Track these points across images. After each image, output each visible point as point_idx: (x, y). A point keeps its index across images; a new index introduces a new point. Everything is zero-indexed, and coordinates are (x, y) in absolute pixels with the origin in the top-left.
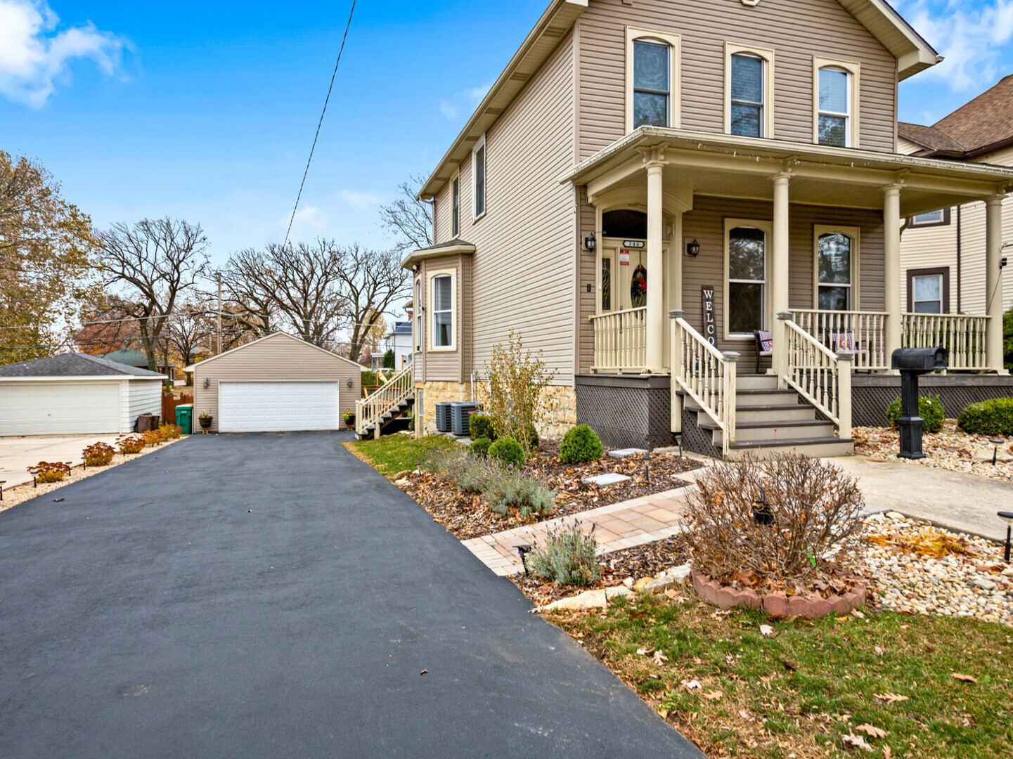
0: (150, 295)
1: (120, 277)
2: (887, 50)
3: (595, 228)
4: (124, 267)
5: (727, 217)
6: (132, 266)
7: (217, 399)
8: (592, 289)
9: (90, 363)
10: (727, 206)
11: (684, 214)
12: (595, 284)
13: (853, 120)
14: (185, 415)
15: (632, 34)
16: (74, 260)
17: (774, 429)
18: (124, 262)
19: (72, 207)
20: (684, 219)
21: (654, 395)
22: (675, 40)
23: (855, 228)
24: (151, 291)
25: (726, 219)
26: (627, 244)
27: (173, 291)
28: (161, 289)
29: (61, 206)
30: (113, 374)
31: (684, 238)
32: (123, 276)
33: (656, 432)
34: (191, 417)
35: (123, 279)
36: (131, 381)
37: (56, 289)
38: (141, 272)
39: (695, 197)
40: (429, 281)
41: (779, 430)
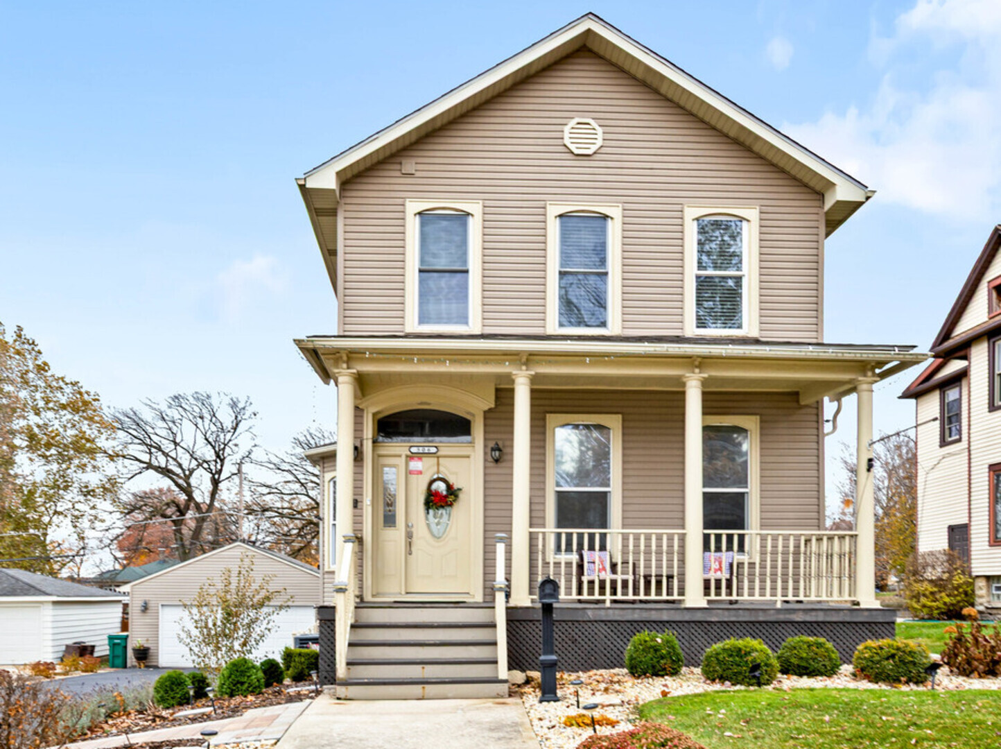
0: (188, 490)
1: (147, 468)
2: (806, 186)
3: (363, 434)
4: (151, 453)
5: (551, 412)
6: (164, 453)
7: (157, 626)
8: (359, 504)
9: (13, 581)
10: (551, 399)
11: (485, 412)
12: (362, 498)
13: (750, 279)
14: (119, 644)
15: (413, 207)
16: (83, 448)
17: (421, 666)
18: (153, 447)
19: (74, 384)
20: (485, 418)
21: (326, 627)
22: (475, 208)
23: (753, 418)
24: (189, 484)
25: (548, 416)
26: (414, 450)
27: (216, 483)
28: (201, 483)
29: (61, 383)
30: (34, 595)
31: (485, 439)
32: (149, 466)
33: (327, 668)
34: (125, 647)
35: (151, 471)
36: (55, 603)
37: (60, 485)
38: (175, 460)
39: (497, 390)
40: (326, 484)
41: (428, 667)
